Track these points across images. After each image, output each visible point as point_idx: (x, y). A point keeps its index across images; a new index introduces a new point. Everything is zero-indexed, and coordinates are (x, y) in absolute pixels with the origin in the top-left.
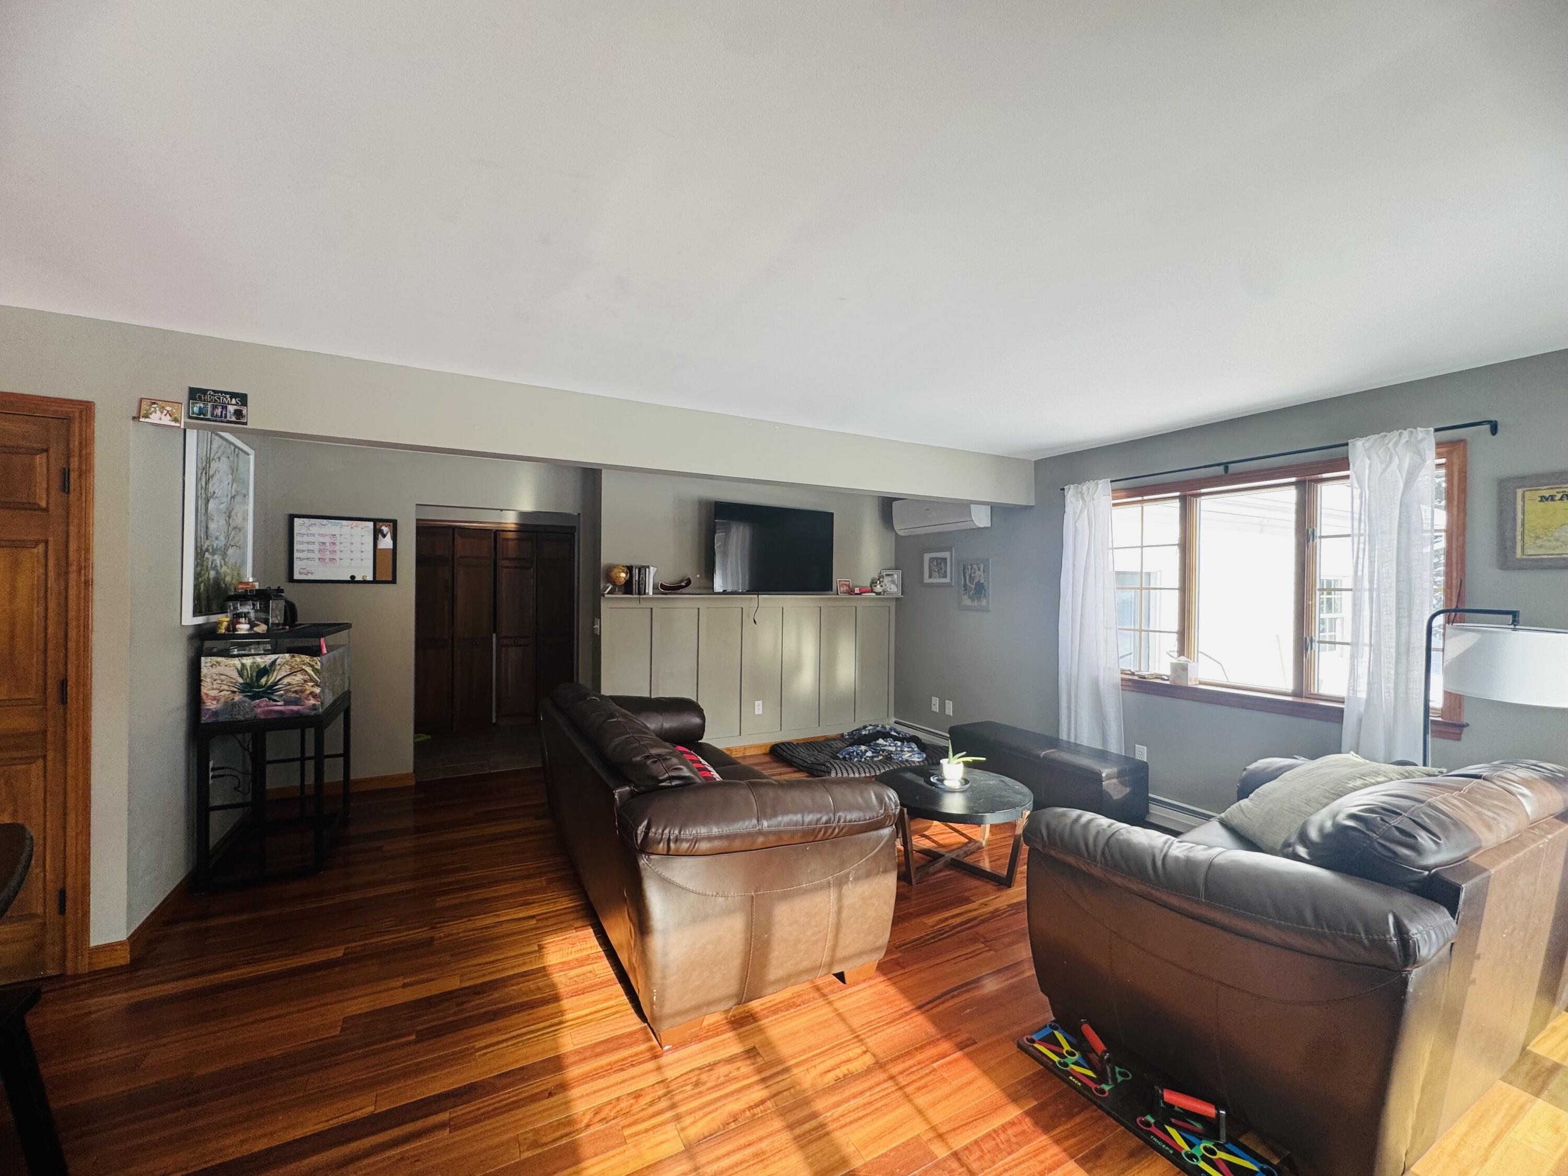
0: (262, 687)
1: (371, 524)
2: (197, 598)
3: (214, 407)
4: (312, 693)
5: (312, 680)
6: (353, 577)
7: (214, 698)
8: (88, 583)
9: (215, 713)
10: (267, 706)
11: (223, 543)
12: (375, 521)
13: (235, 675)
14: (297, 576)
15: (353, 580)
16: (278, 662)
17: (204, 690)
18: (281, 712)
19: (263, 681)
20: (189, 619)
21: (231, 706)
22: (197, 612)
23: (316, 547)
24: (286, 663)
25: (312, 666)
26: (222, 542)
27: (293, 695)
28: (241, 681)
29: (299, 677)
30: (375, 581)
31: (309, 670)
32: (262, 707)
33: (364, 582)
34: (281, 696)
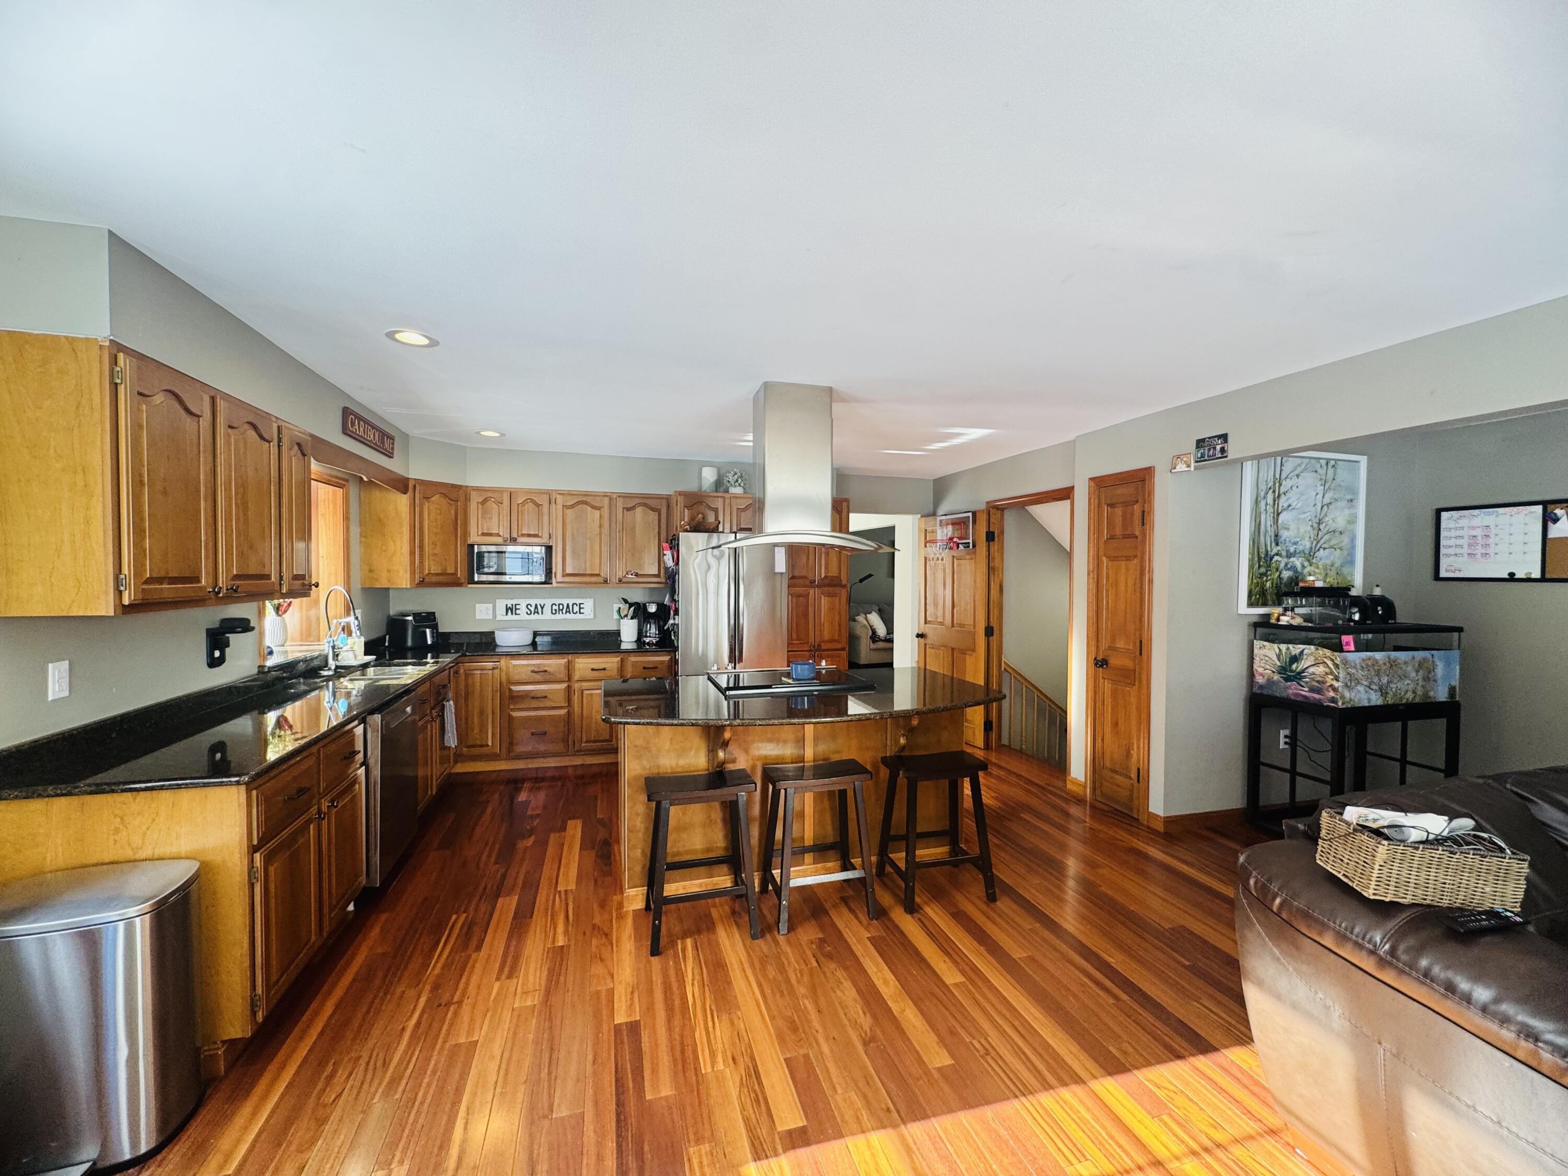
0: (1292, 671)
1: (1539, 509)
2: (1250, 595)
3: (1209, 450)
4: (1331, 686)
5: (1332, 673)
6: (1512, 575)
7: (1261, 675)
9: (1261, 687)
10: (1296, 689)
11: (1308, 545)
12: (1545, 504)
13: (1275, 658)
14: (1443, 574)
15: (1512, 578)
16: (1305, 652)
17: (1255, 667)
18: (1305, 697)
19: (1294, 666)
20: (1243, 607)
21: (1270, 682)
22: (1251, 604)
23: (1464, 542)
24: (1312, 654)
25: (1332, 660)
26: (1306, 544)
27: (1316, 684)
28: (1279, 664)
29: (1321, 669)
30: (1543, 579)
31: (1330, 663)
32: (1293, 690)
33: (1529, 580)
34: (1307, 683)
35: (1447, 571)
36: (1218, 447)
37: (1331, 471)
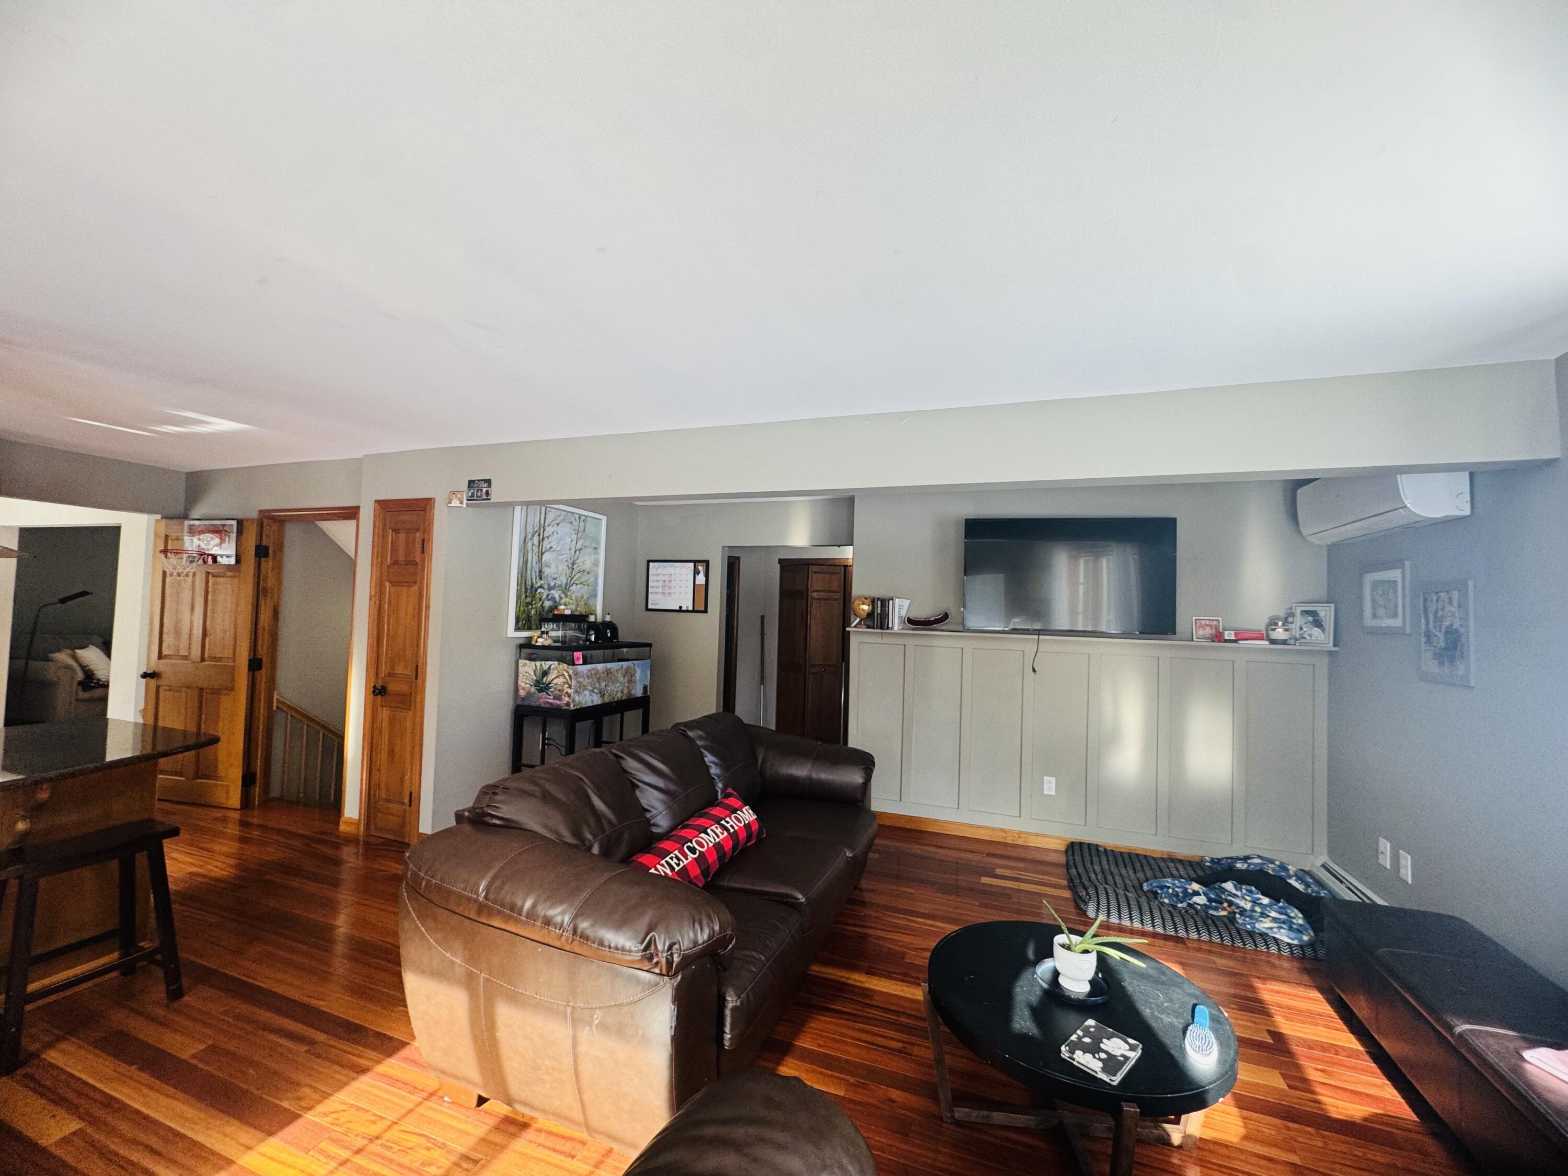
0: (543, 684)
1: (692, 564)
2: (517, 620)
3: (478, 491)
4: (567, 693)
5: (567, 683)
6: (681, 607)
7: (523, 689)
8: (428, 607)
9: (523, 699)
10: (546, 698)
11: (564, 582)
12: (695, 562)
13: (532, 673)
14: (650, 607)
15: (680, 610)
16: (552, 667)
17: (519, 682)
18: (551, 704)
19: (545, 679)
20: (511, 632)
21: (529, 694)
22: (517, 629)
23: (660, 584)
24: (556, 668)
25: (568, 672)
26: (563, 580)
27: (558, 692)
28: (535, 678)
29: (560, 680)
30: (693, 611)
31: (566, 674)
33: (687, 611)
34: (552, 692)
35: (652, 604)
36: (484, 490)
37: (582, 524)
